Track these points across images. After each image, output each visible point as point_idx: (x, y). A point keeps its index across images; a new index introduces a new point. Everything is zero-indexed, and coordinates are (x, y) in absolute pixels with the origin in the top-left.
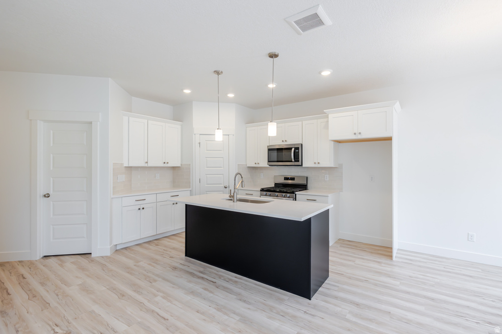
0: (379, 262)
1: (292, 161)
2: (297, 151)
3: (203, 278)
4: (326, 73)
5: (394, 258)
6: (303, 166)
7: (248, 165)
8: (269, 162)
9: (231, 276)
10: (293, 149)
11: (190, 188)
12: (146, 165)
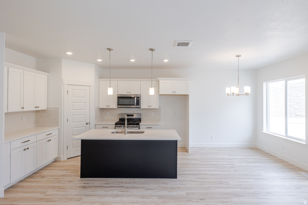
0: (185, 155)
1: (135, 105)
2: (138, 99)
3: (112, 187)
4: (166, 61)
5: (189, 152)
6: (141, 108)
7: (100, 107)
8: (118, 105)
9: (127, 180)
10: (136, 98)
11: (58, 126)
12: (22, 110)
